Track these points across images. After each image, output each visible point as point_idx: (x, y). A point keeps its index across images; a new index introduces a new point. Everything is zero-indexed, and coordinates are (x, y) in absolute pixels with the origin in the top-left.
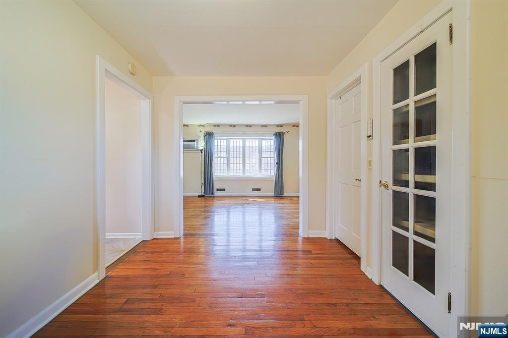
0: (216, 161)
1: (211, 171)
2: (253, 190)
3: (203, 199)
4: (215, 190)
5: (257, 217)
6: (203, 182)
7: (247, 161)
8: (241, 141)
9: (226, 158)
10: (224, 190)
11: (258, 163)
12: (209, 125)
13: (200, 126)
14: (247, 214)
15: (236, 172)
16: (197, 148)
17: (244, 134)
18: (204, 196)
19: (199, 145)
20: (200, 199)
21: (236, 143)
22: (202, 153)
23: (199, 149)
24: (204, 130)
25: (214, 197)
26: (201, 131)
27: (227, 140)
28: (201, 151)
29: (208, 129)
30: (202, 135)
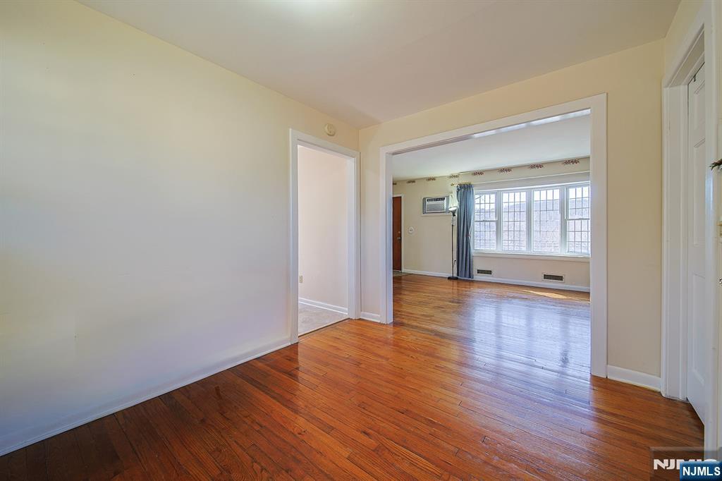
0: (476, 228)
1: (468, 242)
2: (546, 277)
3: (455, 283)
4: (475, 272)
5: (523, 322)
6: (455, 259)
7: (535, 227)
8: (524, 194)
9: (494, 224)
10: (489, 272)
11: (559, 230)
12: (466, 174)
13: (452, 176)
14: (504, 313)
15: (513, 244)
16: (447, 209)
17: (529, 181)
18: (457, 279)
19: (450, 205)
20: (451, 282)
21: (514, 198)
22: (454, 215)
23: (449, 212)
24: (456, 182)
25: (472, 282)
26: (452, 185)
27: (496, 193)
28: (453, 213)
29: (463, 181)
30: (454, 190)
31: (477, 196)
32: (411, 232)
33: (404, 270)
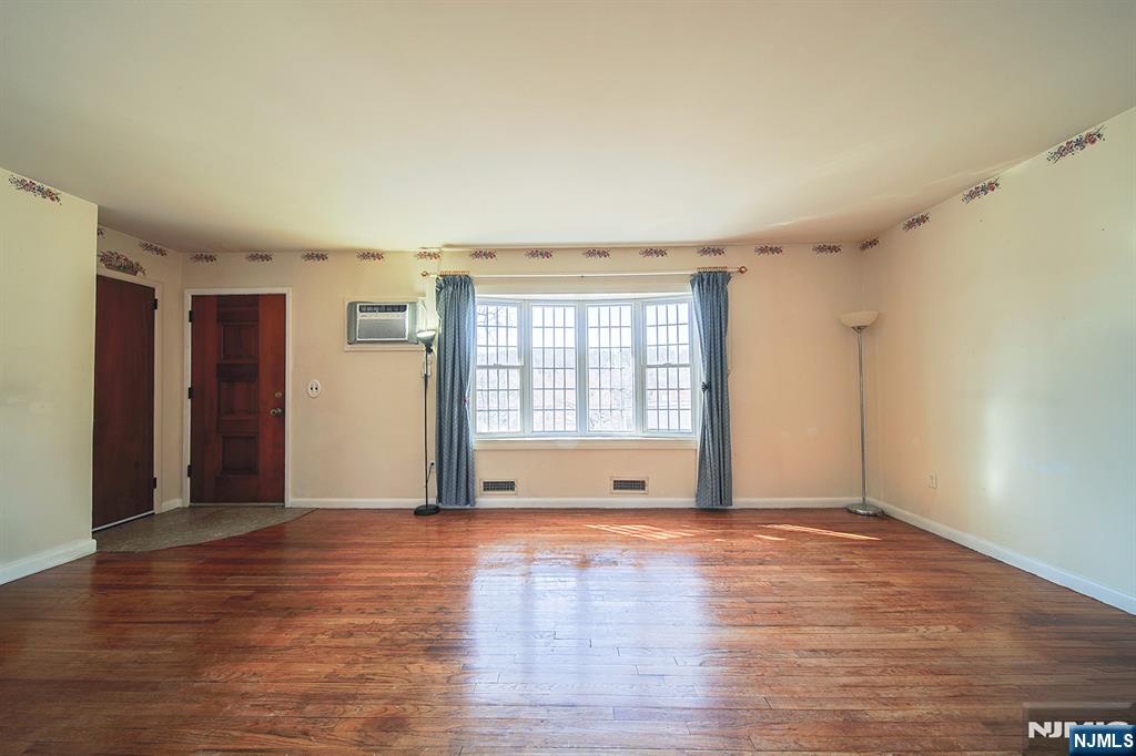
0: (481, 383)
1: (462, 418)
2: (620, 485)
3: (432, 519)
4: (479, 487)
6: (432, 458)
8: (570, 315)
9: (517, 372)
10: (509, 486)
12: (457, 250)
13: (424, 254)
15: (554, 418)
16: (412, 333)
17: (582, 283)
18: (436, 510)
19: (421, 325)
20: (422, 521)
21: (552, 325)
22: (429, 350)
23: (418, 339)
24: (436, 268)
25: (471, 514)
26: (425, 275)
27: (519, 304)
28: (428, 344)
29: (452, 267)
30: (430, 288)
31: (479, 309)
32: (313, 393)
33: (291, 500)
